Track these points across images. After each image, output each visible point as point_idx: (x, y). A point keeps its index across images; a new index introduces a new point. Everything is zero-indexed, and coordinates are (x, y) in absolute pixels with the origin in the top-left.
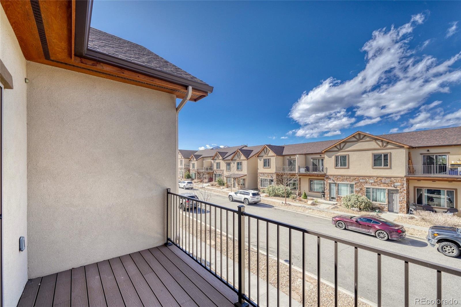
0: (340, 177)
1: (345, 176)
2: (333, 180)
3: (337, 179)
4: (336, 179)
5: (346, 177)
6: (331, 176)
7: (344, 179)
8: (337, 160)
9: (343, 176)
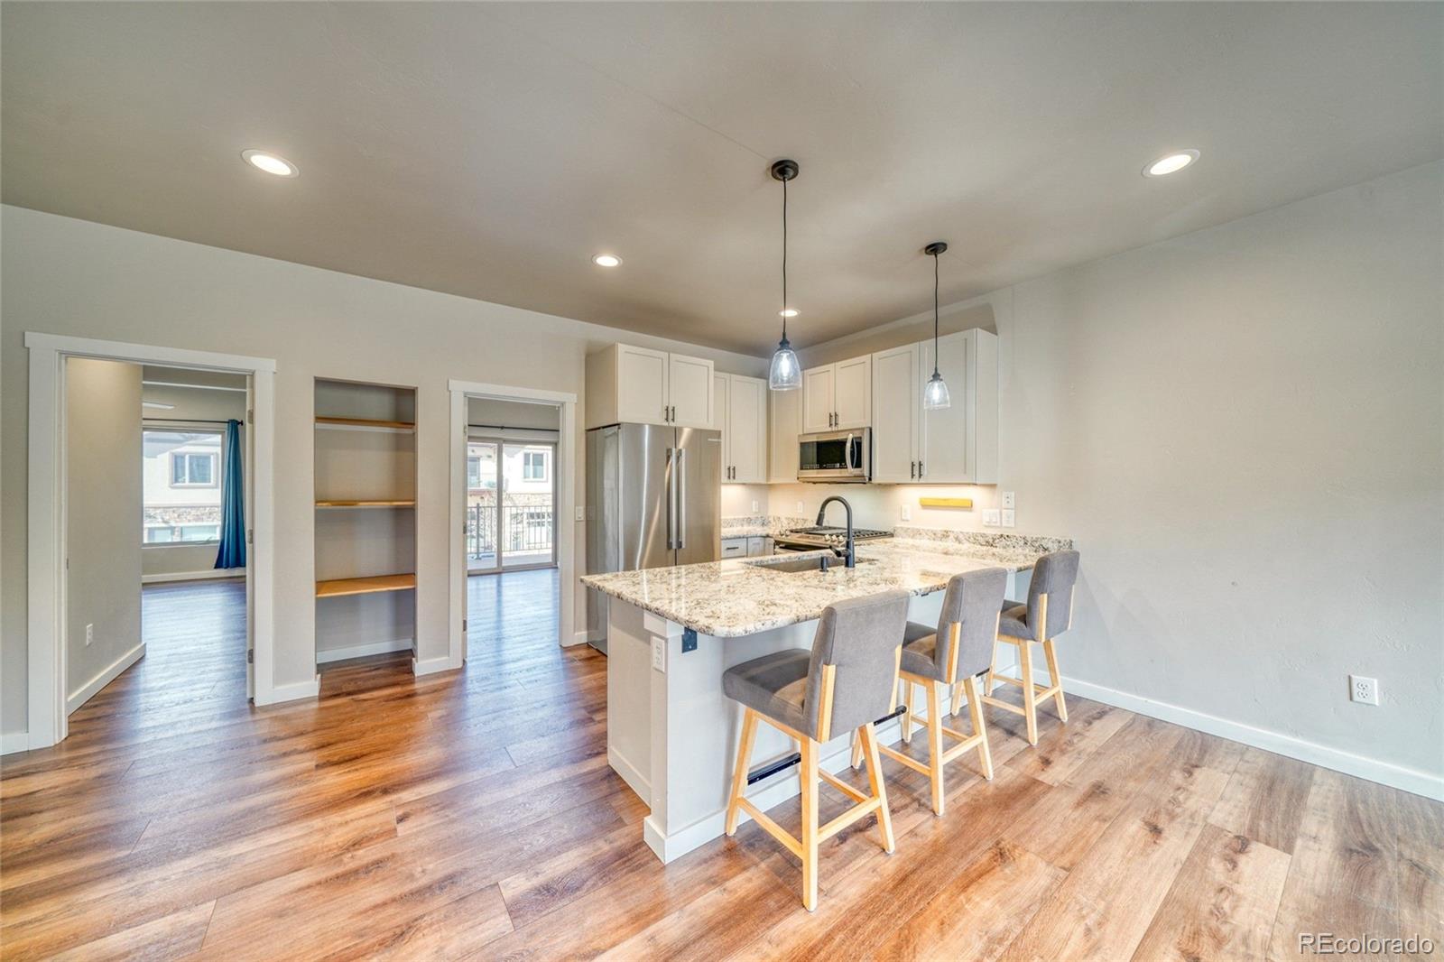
0: (189, 510)
1: (205, 507)
2: (163, 518)
3: (179, 516)
4: (176, 515)
5: (208, 509)
6: (156, 508)
7: (203, 515)
8: (179, 465)
9: (200, 507)
